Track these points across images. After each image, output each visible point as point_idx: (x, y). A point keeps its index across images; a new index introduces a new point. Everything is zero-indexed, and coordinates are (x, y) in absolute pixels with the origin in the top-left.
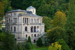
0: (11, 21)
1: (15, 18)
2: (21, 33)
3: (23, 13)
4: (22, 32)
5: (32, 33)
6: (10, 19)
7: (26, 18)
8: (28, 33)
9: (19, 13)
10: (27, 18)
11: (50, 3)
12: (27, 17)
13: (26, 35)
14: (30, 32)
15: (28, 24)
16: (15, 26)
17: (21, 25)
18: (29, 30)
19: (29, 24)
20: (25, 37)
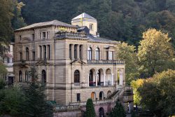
0: (31, 54)
1: (45, 46)
2: (65, 89)
3: (69, 30)
4: (68, 86)
5: (94, 90)
6: (27, 48)
7: (76, 45)
8: (82, 88)
9: (57, 30)
10: (81, 46)
11: (120, 9)
12: (79, 43)
13: (78, 95)
14: (87, 85)
15: (82, 63)
16: (43, 68)
17: (65, 64)
18: (84, 81)
19: (86, 61)
20: (75, 100)
